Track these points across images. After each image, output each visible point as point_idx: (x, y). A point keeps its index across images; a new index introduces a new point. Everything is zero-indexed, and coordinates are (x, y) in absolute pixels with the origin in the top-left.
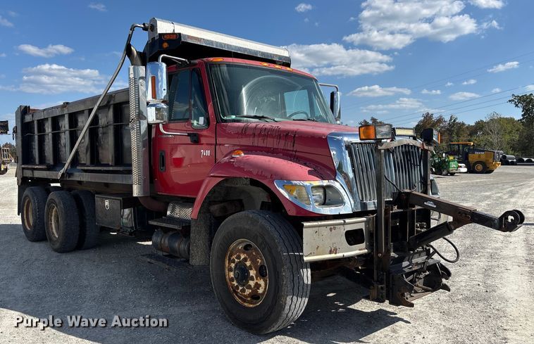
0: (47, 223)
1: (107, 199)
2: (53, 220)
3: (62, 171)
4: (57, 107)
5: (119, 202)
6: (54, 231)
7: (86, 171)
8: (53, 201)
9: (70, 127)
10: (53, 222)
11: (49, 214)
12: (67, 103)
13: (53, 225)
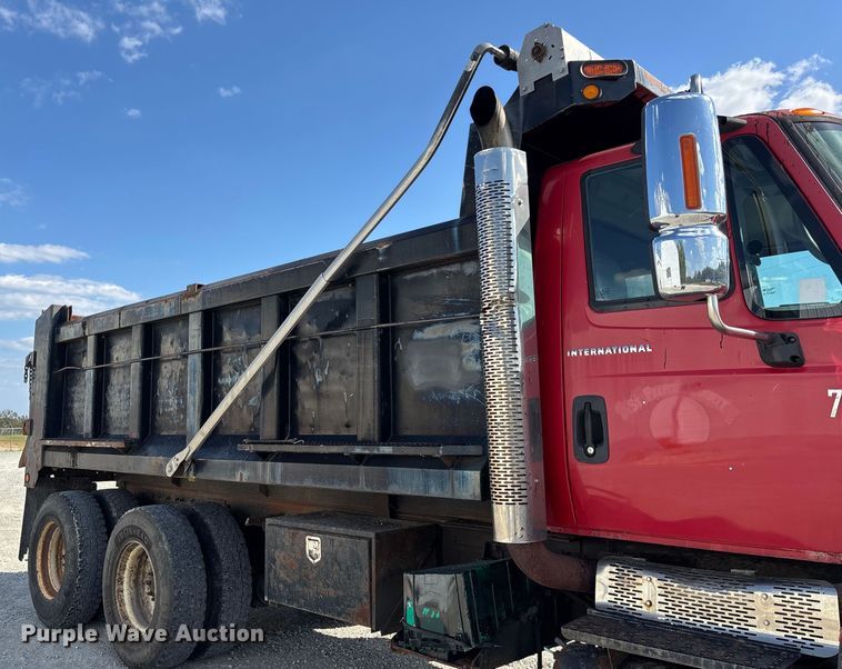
0: (110, 588)
1: (312, 532)
2: (126, 580)
3: (182, 456)
4: (165, 299)
5: (365, 542)
6: (128, 609)
7: (264, 456)
8: (135, 533)
9: (206, 343)
10: (125, 586)
11: (117, 565)
12: (200, 286)
13: (126, 593)
